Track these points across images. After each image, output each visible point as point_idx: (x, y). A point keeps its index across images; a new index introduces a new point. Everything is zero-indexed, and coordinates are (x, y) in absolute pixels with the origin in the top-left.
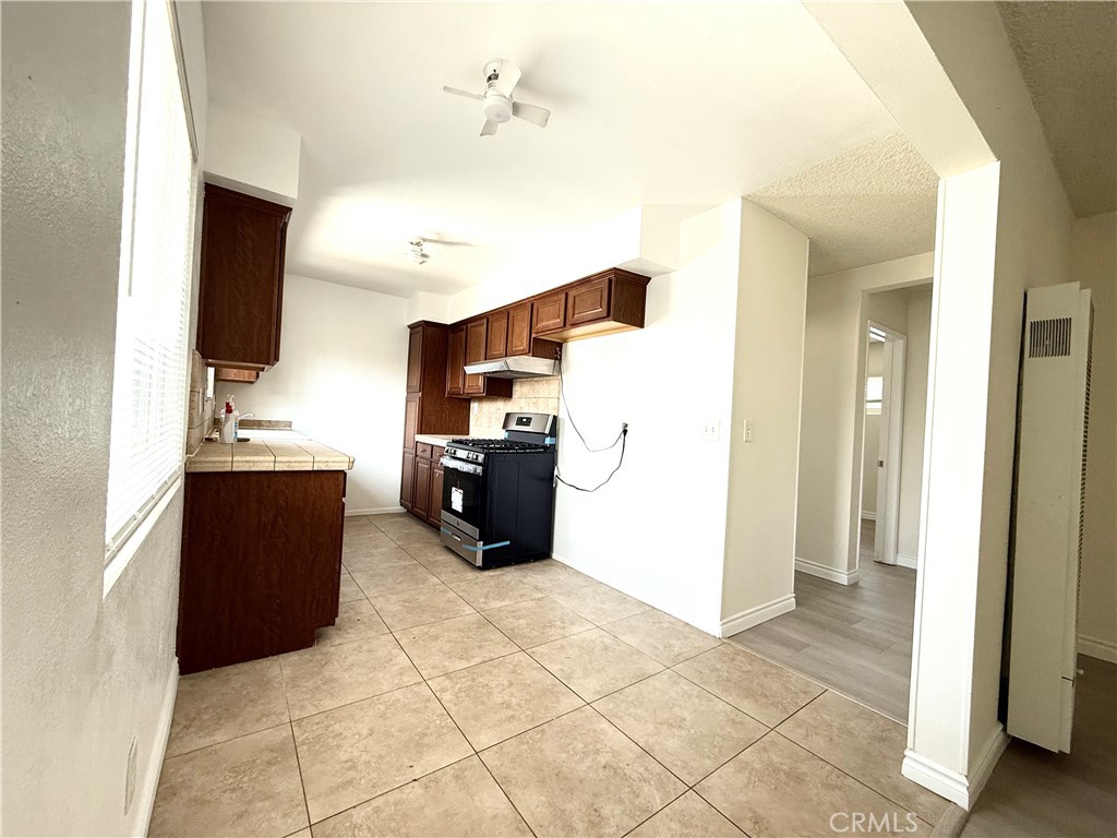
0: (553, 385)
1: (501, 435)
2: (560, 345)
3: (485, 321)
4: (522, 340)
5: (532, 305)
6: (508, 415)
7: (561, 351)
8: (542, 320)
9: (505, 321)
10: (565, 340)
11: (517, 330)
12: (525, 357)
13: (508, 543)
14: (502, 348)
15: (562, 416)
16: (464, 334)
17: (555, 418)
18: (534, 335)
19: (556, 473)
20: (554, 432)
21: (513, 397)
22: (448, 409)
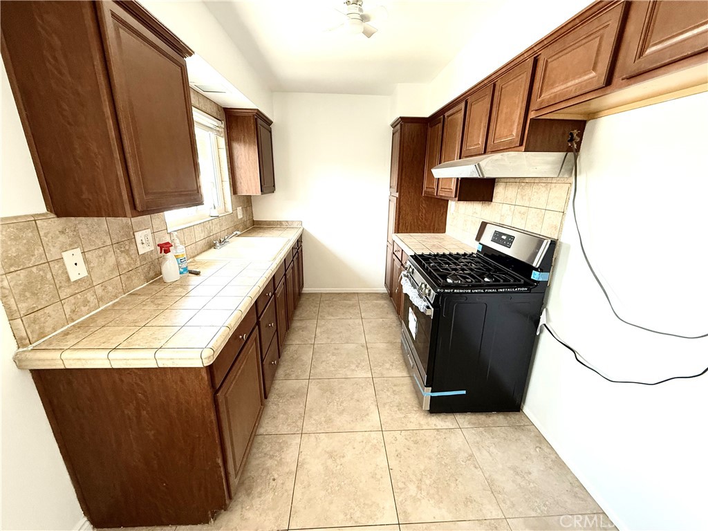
0: (559, 193)
1: (473, 247)
2: (580, 125)
3: (463, 105)
4: (510, 124)
5: (536, 61)
6: (484, 225)
7: (581, 135)
8: (553, 85)
9: (488, 99)
10: (594, 115)
11: (504, 109)
12: (512, 154)
13: (464, 392)
14: (481, 141)
15: (567, 239)
16: (440, 125)
17: (553, 244)
18: (532, 115)
19: (543, 320)
20: (548, 264)
21: (493, 200)
22: (424, 208)
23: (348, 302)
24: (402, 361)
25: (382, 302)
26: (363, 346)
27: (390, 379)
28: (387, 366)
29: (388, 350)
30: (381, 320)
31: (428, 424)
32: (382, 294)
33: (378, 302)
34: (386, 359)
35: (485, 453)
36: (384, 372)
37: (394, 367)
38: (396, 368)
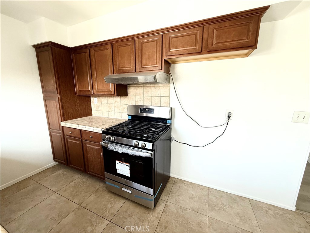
0: (164, 89)
3: (110, 46)
4: (153, 60)
5: (163, 36)
8: (175, 47)
9: (132, 46)
11: (147, 54)
13: (162, 184)
14: (132, 66)
16: (87, 55)
18: (165, 57)
21: (128, 95)
22: (78, 103)
23: (26, 189)
24: (113, 196)
25: (60, 172)
26: (79, 209)
27: (119, 211)
28: (109, 206)
29: (98, 197)
30: (72, 183)
31: (158, 213)
32: (54, 167)
33: (55, 174)
34: (104, 203)
35: (181, 202)
36: (112, 211)
37: (114, 203)
38: (115, 203)
